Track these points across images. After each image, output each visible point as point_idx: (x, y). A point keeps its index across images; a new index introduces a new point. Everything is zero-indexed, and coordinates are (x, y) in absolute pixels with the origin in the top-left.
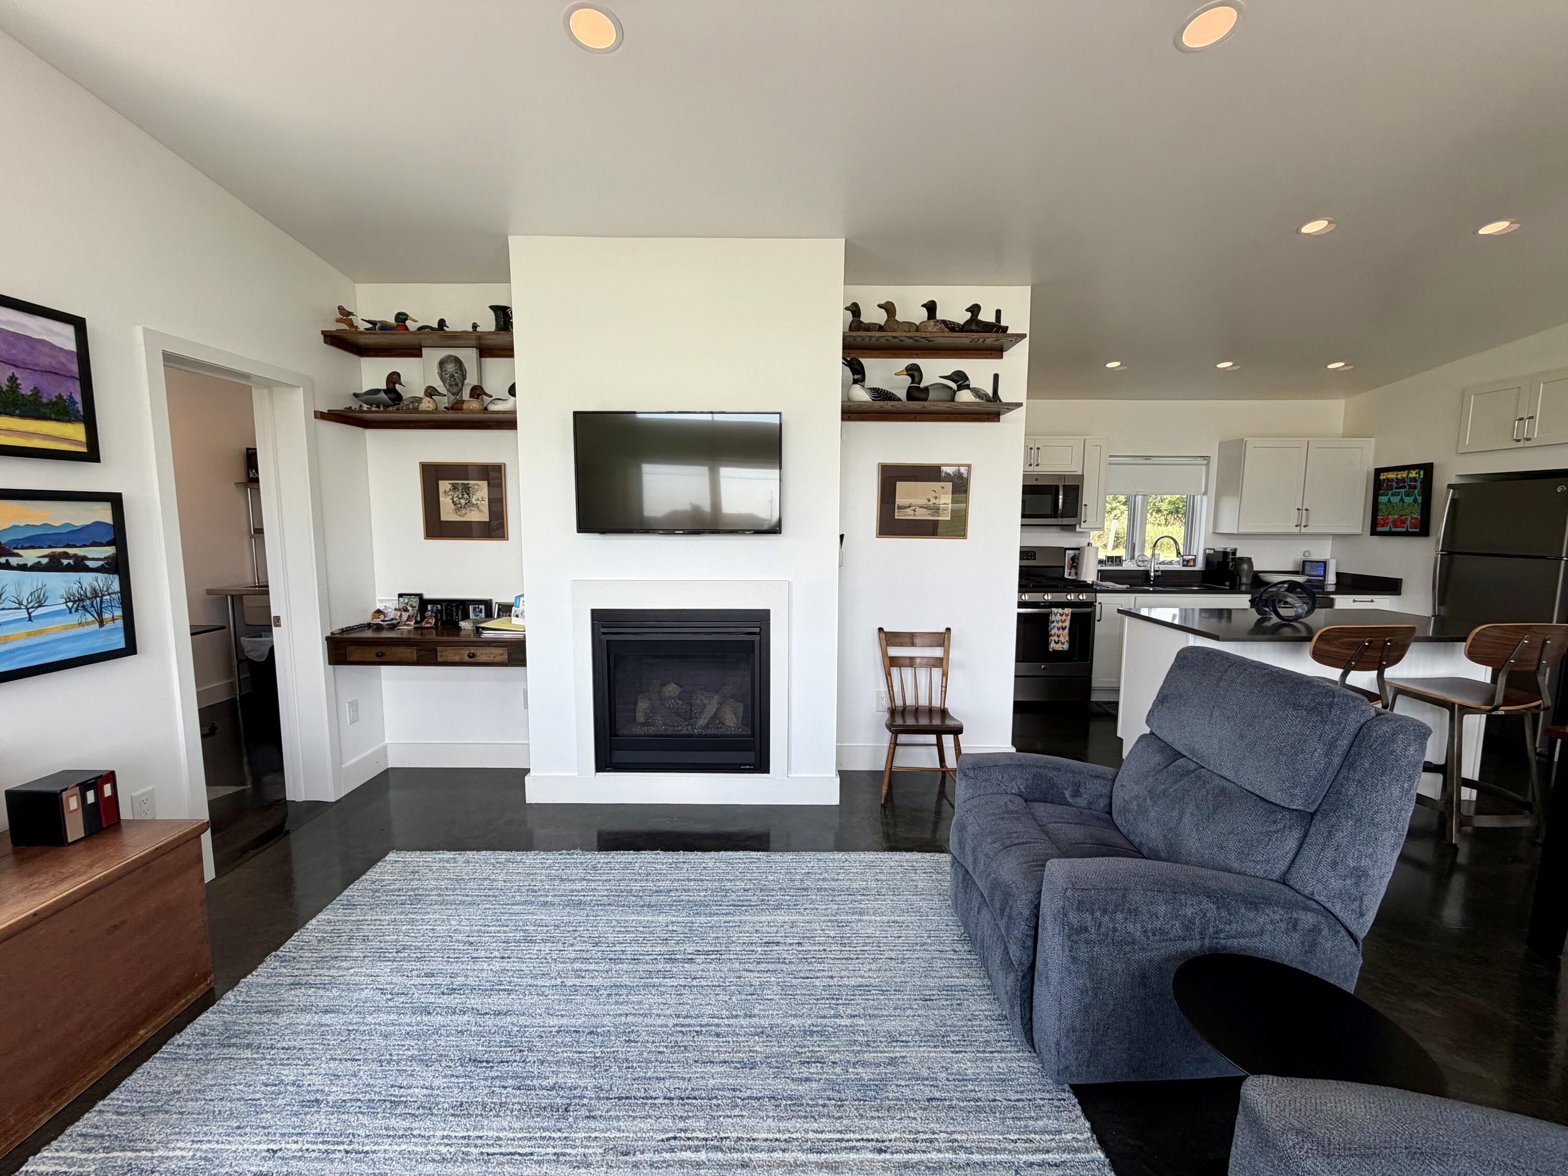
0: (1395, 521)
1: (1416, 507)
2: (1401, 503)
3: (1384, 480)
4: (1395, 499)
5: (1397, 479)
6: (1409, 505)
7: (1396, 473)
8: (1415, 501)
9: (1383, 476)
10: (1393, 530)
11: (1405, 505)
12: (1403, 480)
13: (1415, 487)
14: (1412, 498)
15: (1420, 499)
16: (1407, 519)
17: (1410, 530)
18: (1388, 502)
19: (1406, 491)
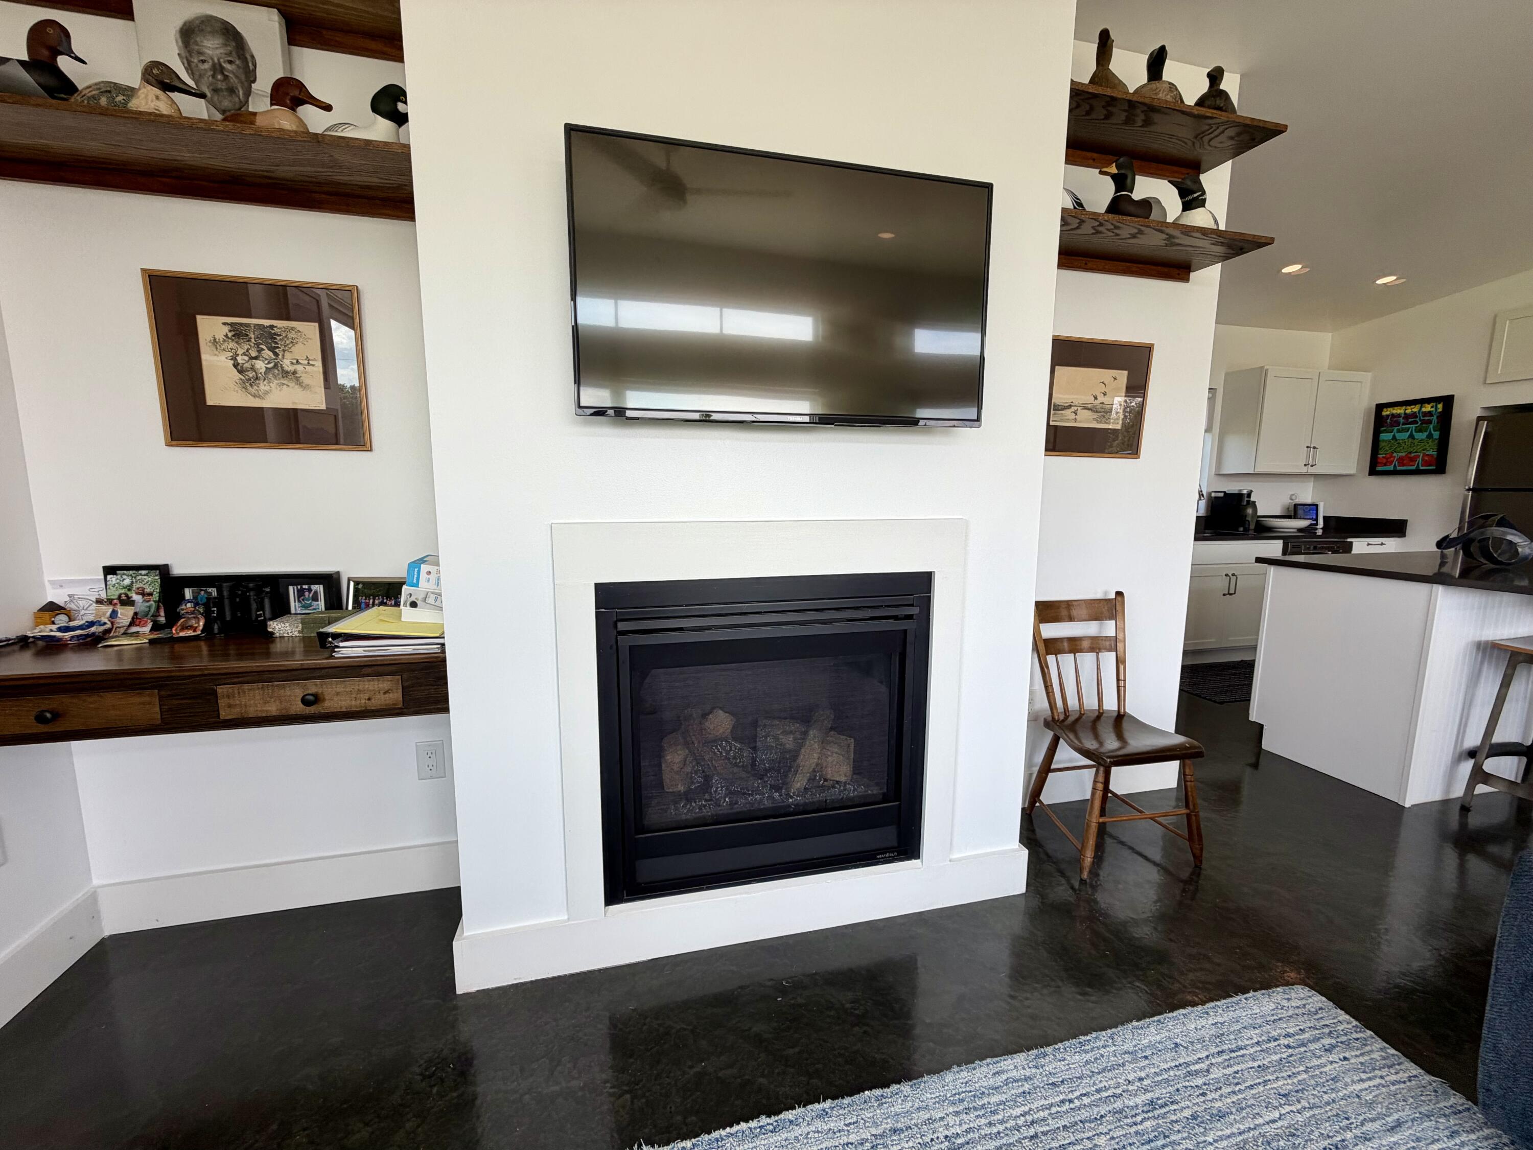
1: (1430, 444)
2: (1410, 440)
3: (1388, 416)
4: (1404, 436)
5: (1405, 414)
6: (1421, 441)
7: (1404, 408)
8: (1430, 436)
9: (1386, 412)
10: (1399, 468)
11: (1416, 442)
12: (1414, 415)
13: (1430, 422)
14: (1426, 434)
15: (1436, 435)
16: (1419, 456)
17: (1422, 468)
18: (1392, 439)
19: (1417, 427)
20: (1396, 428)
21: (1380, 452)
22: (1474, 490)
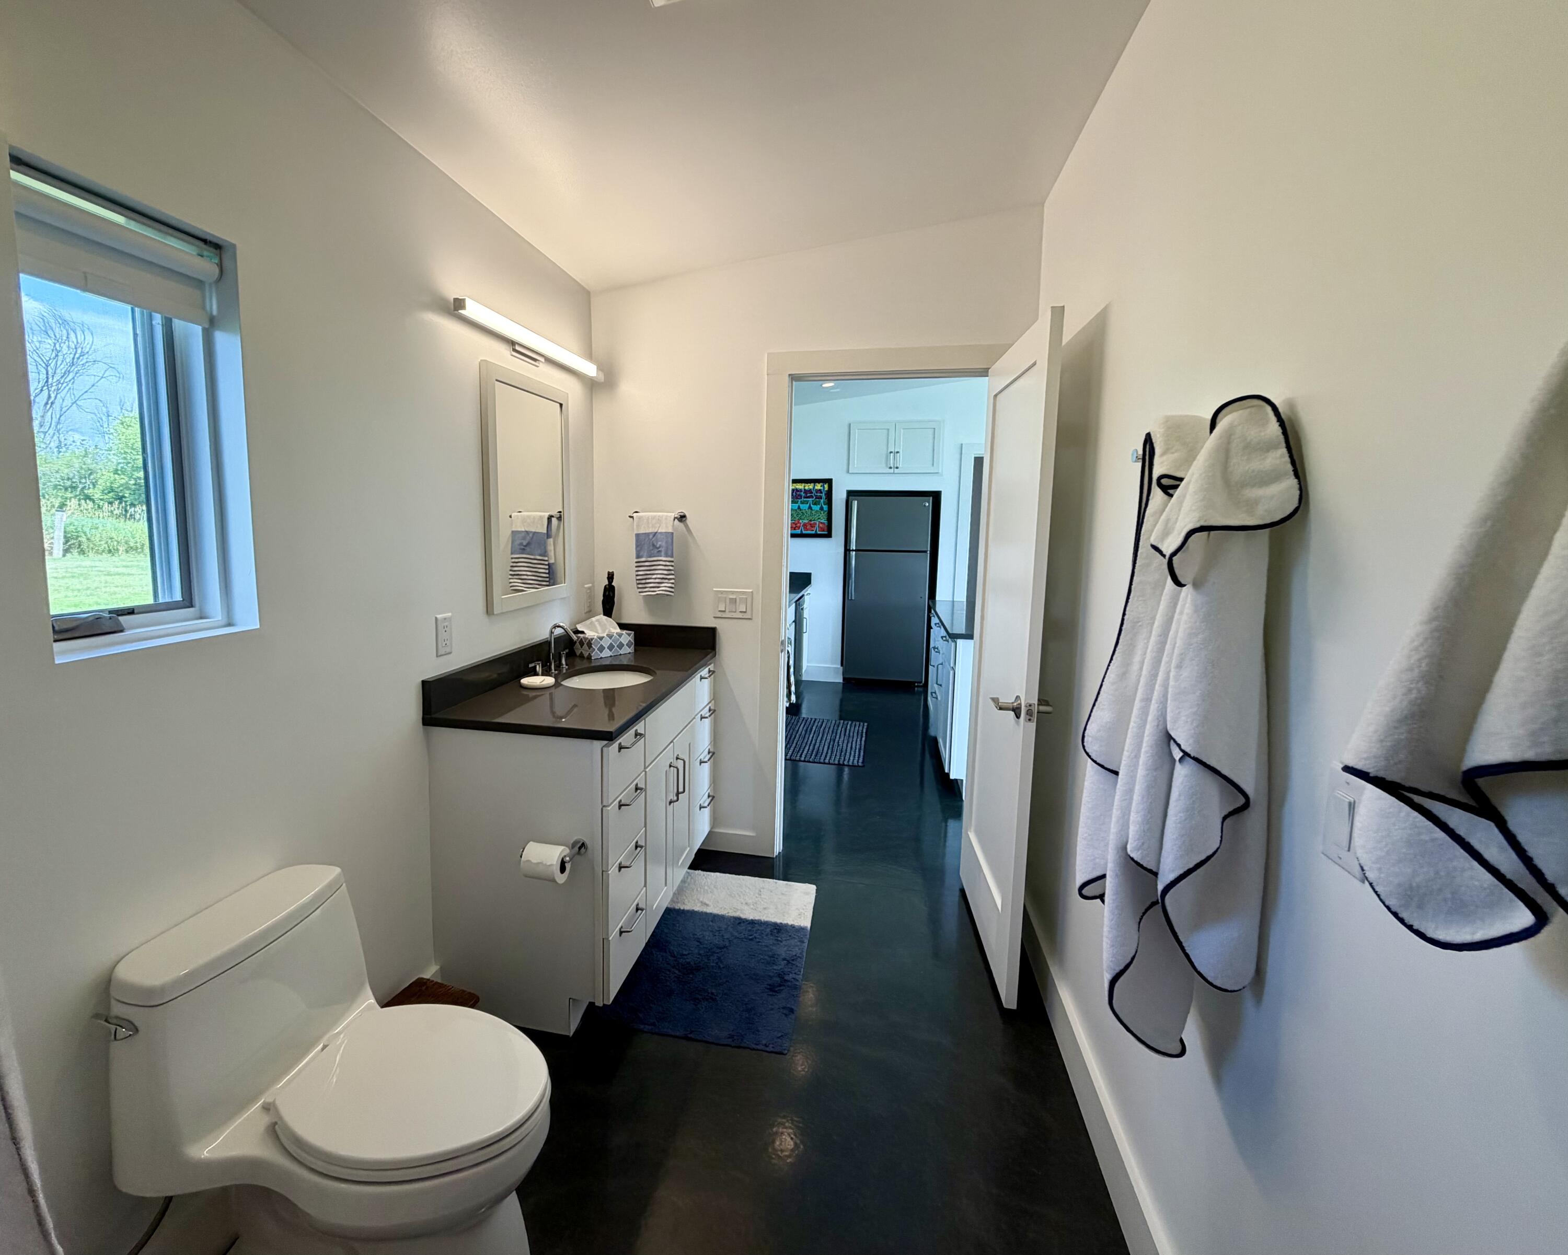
0: (805, 525)
1: (821, 514)
2: (810, 511)
3: (793, 489)
4: (804, 507)
5: (805, 490)
6: (816, 512)
7: (803, 485)
8: (822, 509)
9: (800, 487)
10: (804, 532)
11: (813, 512)
12: (810, 491)
13: (821, 498)
14: (819, 506)
15: (825, 507)
16: (816, 524)
17: (818, 533)
19: (813, 501)
20: (803, 500)
21: (797, 519)
22: (855, 551)
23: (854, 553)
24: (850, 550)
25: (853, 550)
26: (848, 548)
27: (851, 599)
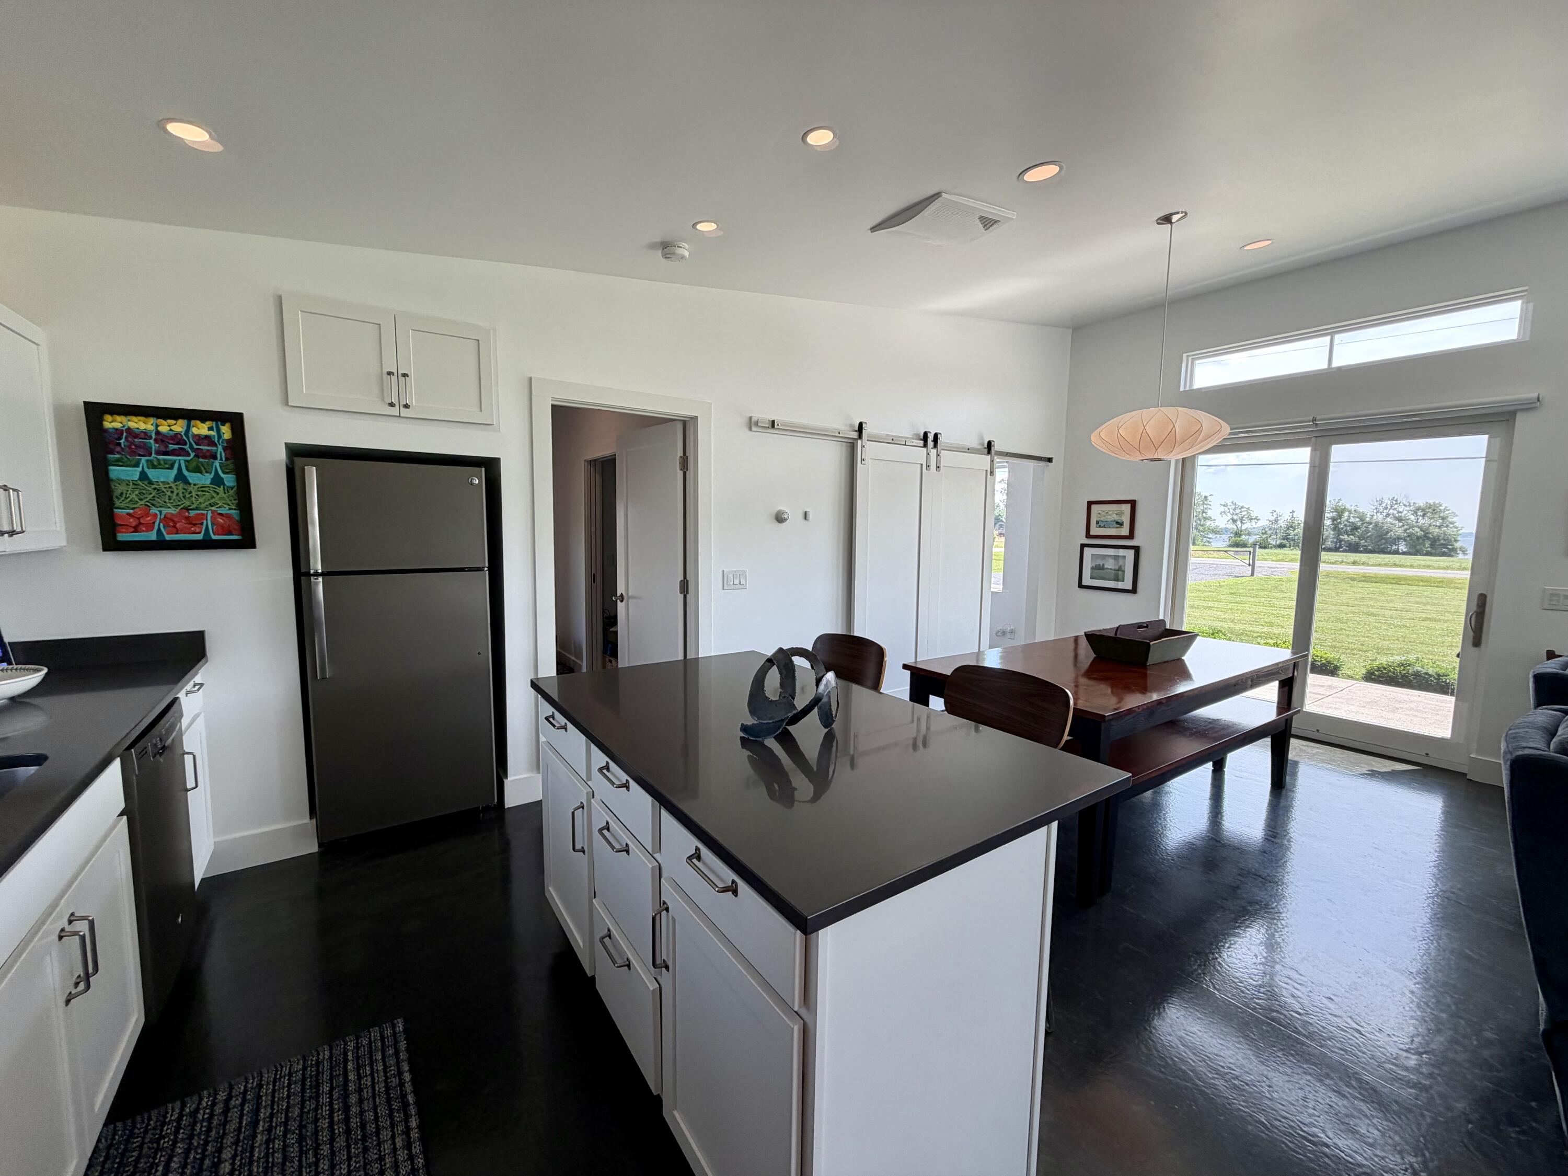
0: (168, 521)
1: (222, 494)
2: (181, 485)
3: (119, 432)
4: (165, 476)
5: (158, 433)
6: (203, 488)
7: (152, 420)
8: (217, 481)
10: (168, 537)
11: (193, 489)
12: (176, 438)
13: (214, 457)
14: (208, 476)
15: (229, 480)
16: (204, 517)
17: (214, 537)
18: (140, 479)
19: (186, 461)
20: (144, 459)
21: (118, 503)
22: (322, 574)
23: (320, 579)
24: (308, 574)
25: (316, 574)
26: (303, 570)
27: (323, 678)
